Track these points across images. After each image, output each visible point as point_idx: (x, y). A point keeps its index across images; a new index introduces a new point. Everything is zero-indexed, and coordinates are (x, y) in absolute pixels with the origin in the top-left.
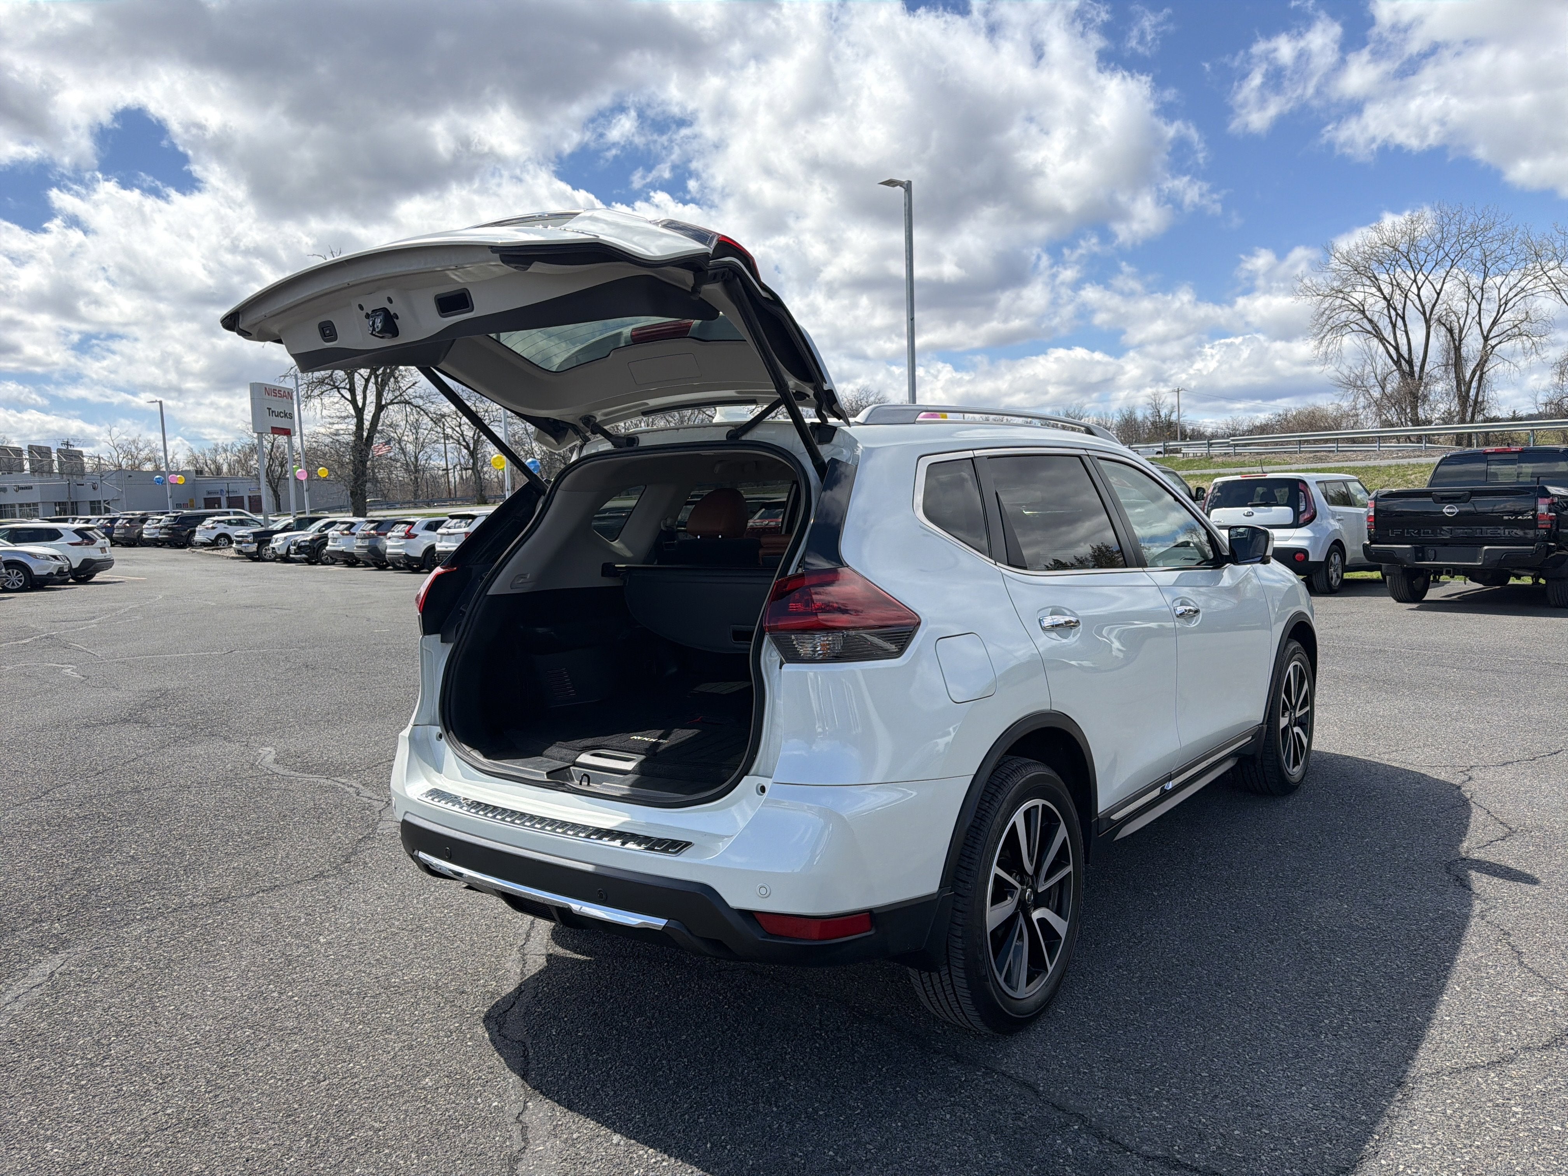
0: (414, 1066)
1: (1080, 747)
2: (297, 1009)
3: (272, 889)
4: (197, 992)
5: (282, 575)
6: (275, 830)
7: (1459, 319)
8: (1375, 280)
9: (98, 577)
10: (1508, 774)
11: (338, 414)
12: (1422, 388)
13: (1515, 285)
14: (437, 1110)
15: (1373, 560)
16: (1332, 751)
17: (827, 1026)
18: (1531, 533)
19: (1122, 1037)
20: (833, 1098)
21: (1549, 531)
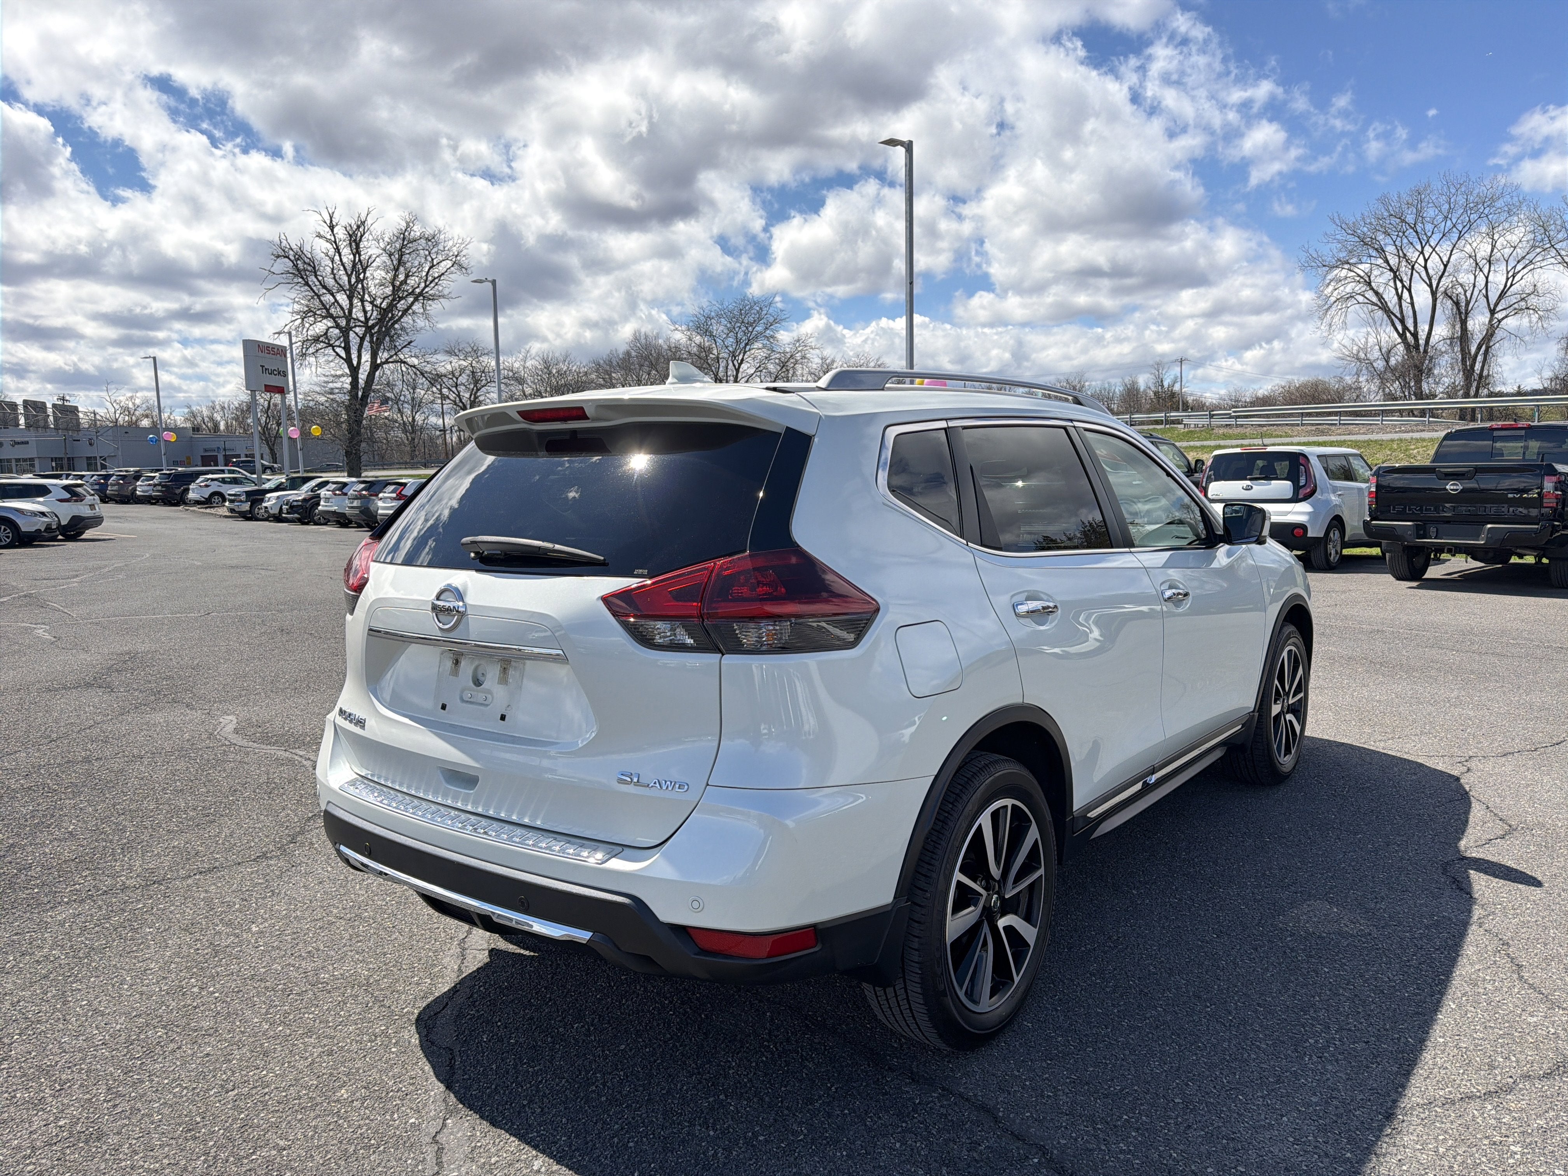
0: (331, 1074)
1: (1054, 742)
2: (216, 1007)
3: (210, 871)
4: (113, 986)
5: (273, 535)
6: (223, 805)
7: (1465, 291)
8: (1381, 251)
9: (88, 534)
10: (1508, 766)
11: (333, 372)
12: (1427, 362)
13: (1523, 258)
14: (349, 1126)
15: (1373, 536)
16: (1326, 737)
17: (776, 1036)
18: (1534, 512)
19: (1091, 1054)
20: (775, 1120)
21: (1555, 510)
